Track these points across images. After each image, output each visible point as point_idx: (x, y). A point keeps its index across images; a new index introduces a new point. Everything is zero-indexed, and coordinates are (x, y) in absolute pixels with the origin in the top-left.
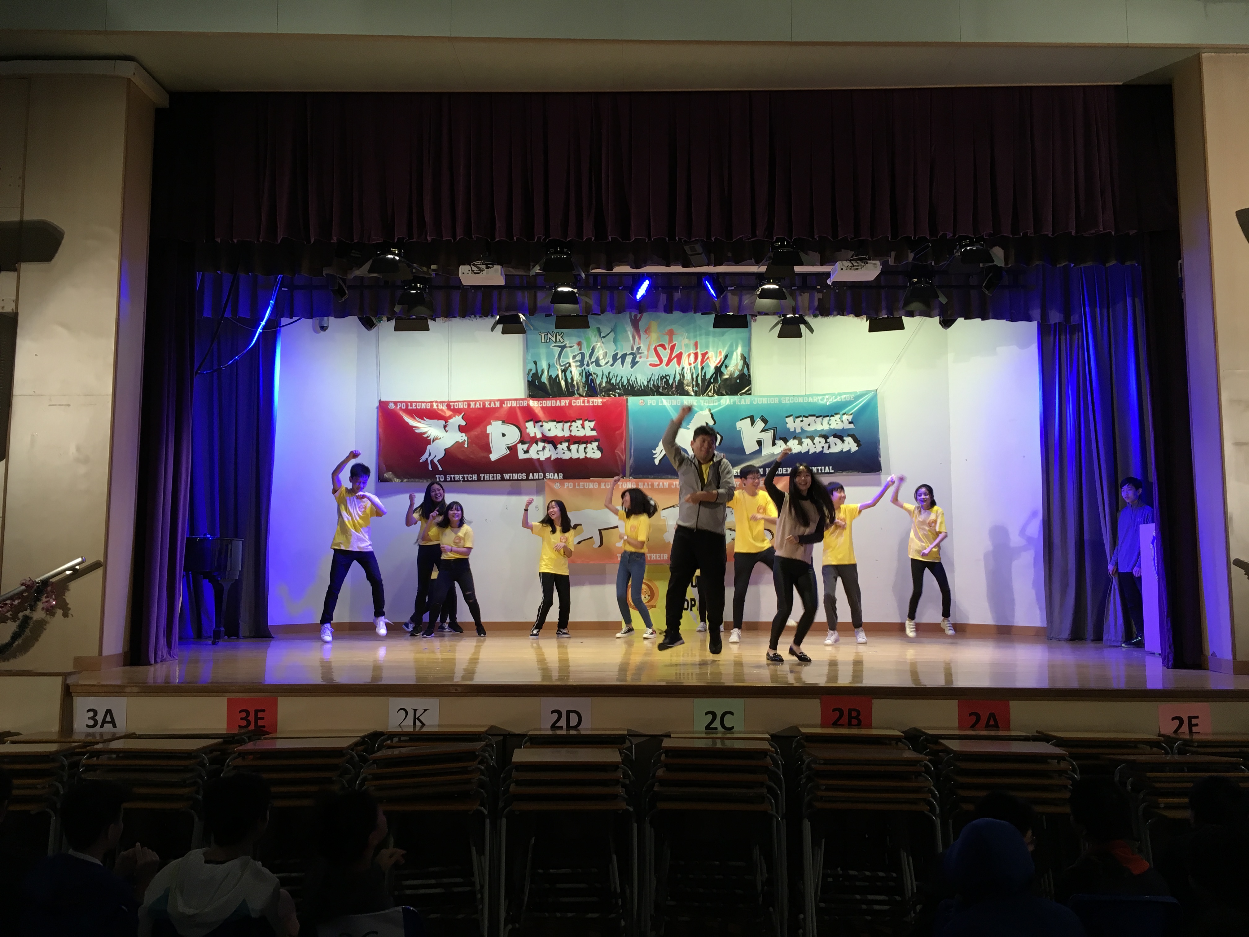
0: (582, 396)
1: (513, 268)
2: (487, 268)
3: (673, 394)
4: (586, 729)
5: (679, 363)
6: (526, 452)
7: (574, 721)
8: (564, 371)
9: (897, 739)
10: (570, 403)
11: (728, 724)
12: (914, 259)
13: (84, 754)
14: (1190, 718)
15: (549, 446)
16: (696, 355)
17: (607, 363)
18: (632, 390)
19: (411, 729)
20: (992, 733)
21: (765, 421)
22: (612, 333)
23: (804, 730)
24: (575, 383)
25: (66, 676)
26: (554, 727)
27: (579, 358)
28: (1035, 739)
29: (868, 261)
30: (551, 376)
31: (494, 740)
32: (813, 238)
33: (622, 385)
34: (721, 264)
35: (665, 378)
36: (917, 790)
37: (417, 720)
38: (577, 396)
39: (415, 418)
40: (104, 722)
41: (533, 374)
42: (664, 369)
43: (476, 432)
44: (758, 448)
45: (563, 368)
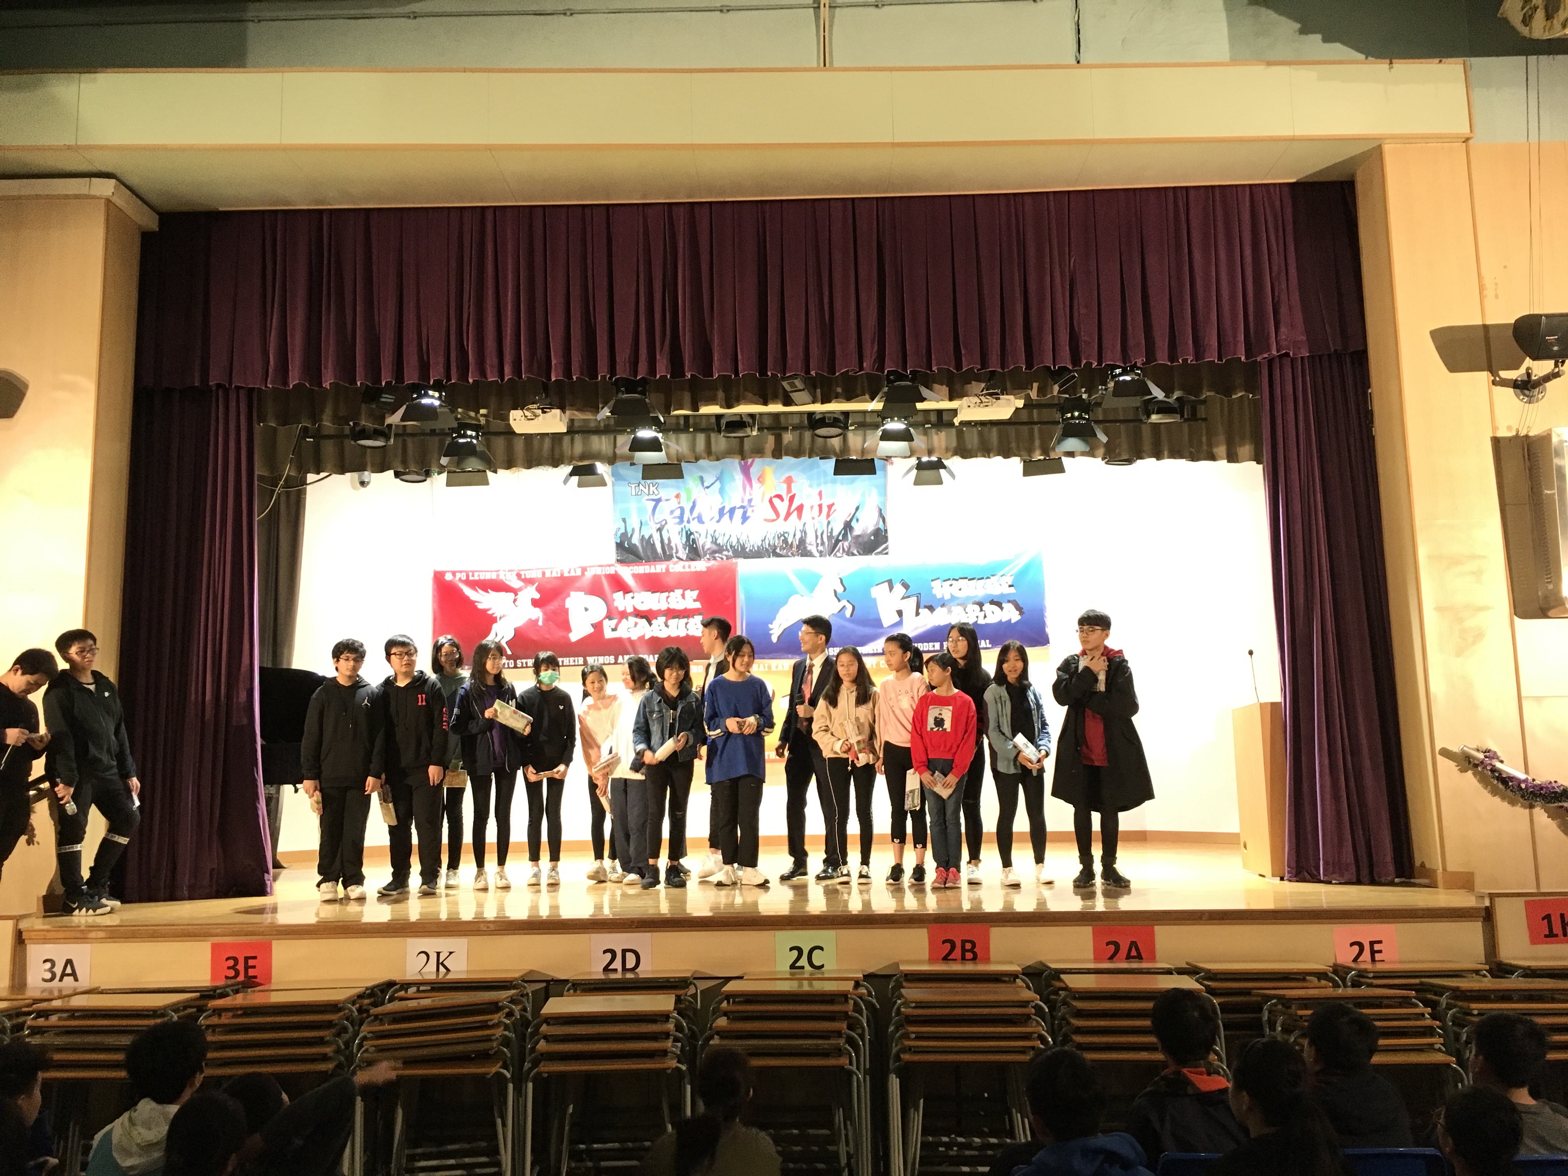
0: (682, 560)
1: (577, 410)
2: (544, 412)
3: (793, 555)
4: (647, 972)
5: (800, 516)
6: (613, 630)
7: (631, 961)
8: (660, 530)
9: (1014, 976)
10: (667, 569)
11: (816, 963)
12: (1059, 392)
13: (29, 1013)
14: (1372, 943)
15: (644, 622)
16: (820, 506)
17: (712, 519)
18: (742, 552)
19: (434, 977)
20: (1135, 965)
21: (906, 586)
22: (718, 485)
23: (902, 968)
24: (673, 545)
25: (17, 920)
26: (606, 969)
27: (678, 513)
28: (1181, 972)
29: (1001, 397)
30: (643, 536)
31: (530, 989)
32: (931, 370)
33: (731, 546)
34: (830, 402)
35: (783, 537)
36: (1027, 1037)
37: (441, 966)
38: (675, 559)
39: (477, 591)
40: (64, 975)
41: (622, 534)
42: (781, 526)
43: (553, 606)
44: (897, 619)
45: (658, 526)
